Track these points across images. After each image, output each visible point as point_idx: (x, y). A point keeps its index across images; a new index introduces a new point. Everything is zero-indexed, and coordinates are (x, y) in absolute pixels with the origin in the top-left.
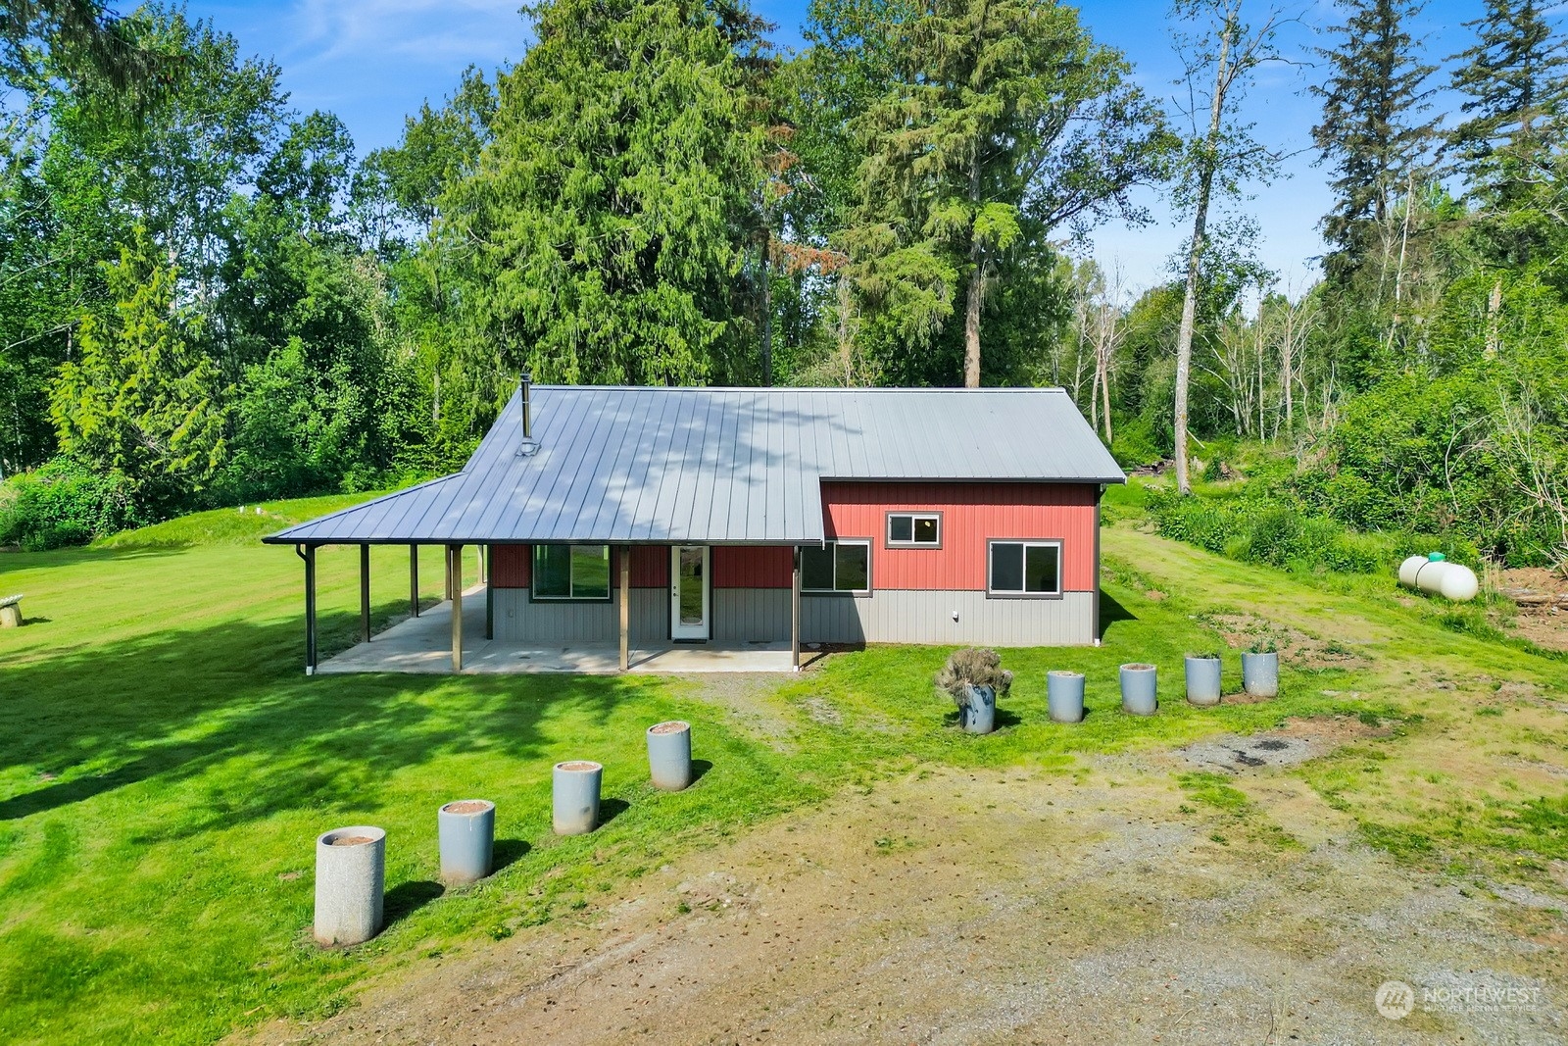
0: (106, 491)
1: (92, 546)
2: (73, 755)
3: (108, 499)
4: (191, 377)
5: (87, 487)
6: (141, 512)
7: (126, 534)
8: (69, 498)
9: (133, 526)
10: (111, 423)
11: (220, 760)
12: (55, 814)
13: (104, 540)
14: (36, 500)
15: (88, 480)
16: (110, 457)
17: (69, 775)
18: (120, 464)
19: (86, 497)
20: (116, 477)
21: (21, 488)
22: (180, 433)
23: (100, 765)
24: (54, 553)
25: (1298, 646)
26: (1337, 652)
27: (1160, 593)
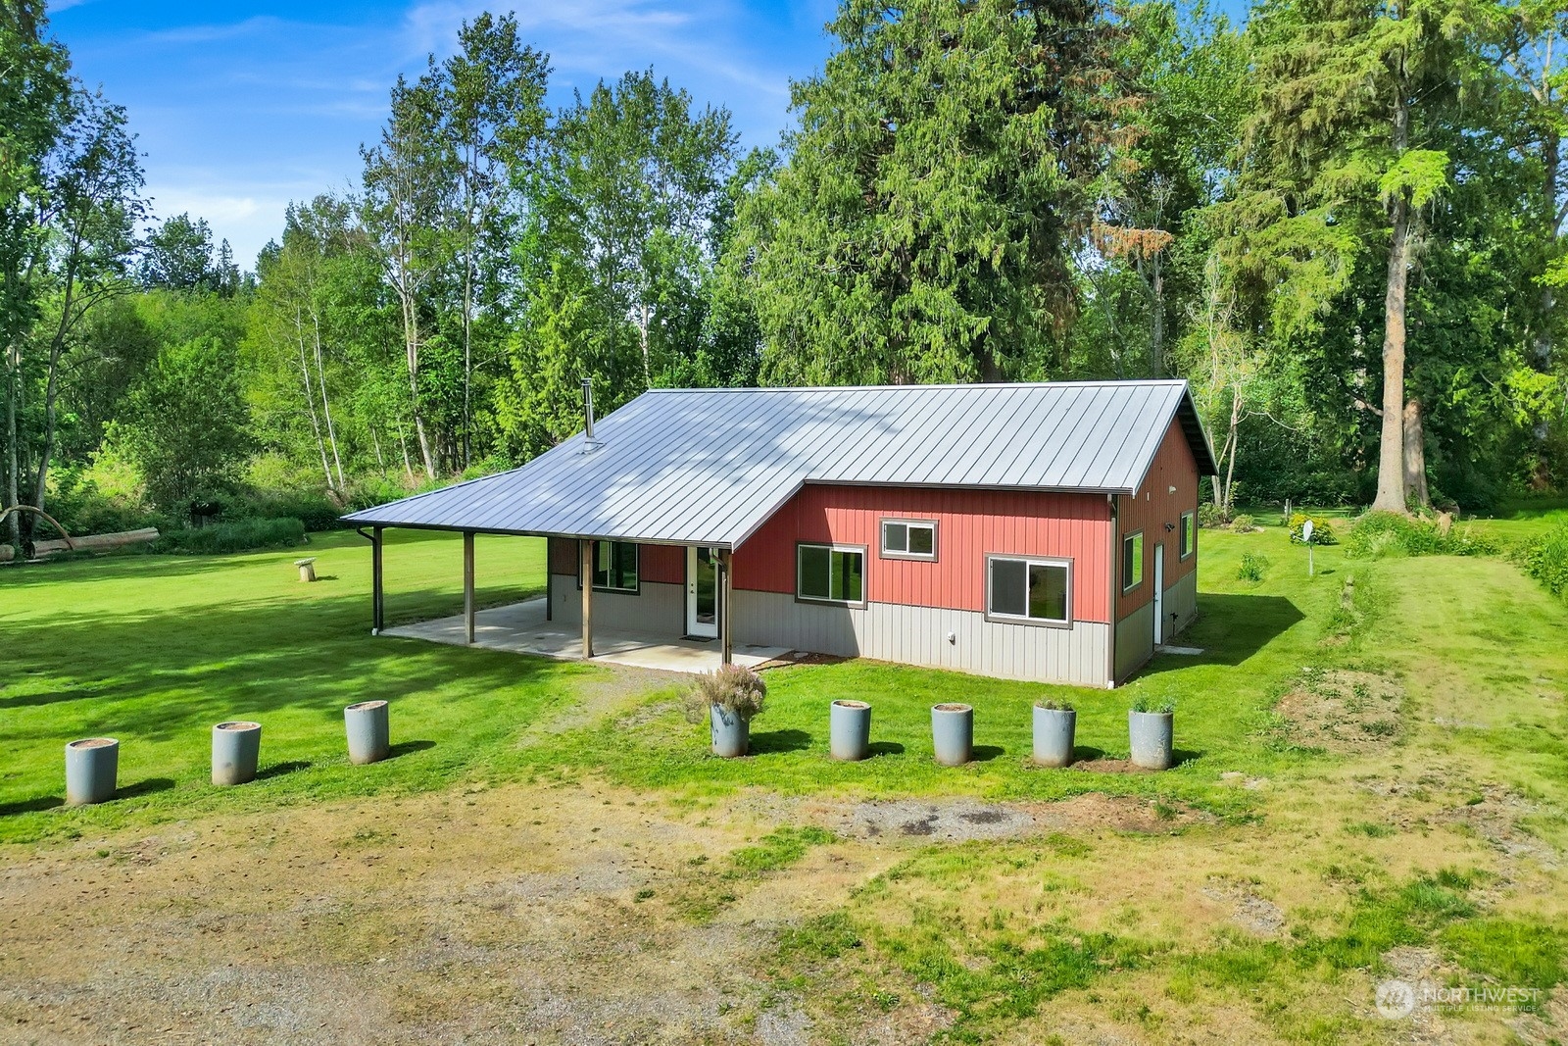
25: (1354, 717)
26: (1382, 730)
27: (1349, 638)
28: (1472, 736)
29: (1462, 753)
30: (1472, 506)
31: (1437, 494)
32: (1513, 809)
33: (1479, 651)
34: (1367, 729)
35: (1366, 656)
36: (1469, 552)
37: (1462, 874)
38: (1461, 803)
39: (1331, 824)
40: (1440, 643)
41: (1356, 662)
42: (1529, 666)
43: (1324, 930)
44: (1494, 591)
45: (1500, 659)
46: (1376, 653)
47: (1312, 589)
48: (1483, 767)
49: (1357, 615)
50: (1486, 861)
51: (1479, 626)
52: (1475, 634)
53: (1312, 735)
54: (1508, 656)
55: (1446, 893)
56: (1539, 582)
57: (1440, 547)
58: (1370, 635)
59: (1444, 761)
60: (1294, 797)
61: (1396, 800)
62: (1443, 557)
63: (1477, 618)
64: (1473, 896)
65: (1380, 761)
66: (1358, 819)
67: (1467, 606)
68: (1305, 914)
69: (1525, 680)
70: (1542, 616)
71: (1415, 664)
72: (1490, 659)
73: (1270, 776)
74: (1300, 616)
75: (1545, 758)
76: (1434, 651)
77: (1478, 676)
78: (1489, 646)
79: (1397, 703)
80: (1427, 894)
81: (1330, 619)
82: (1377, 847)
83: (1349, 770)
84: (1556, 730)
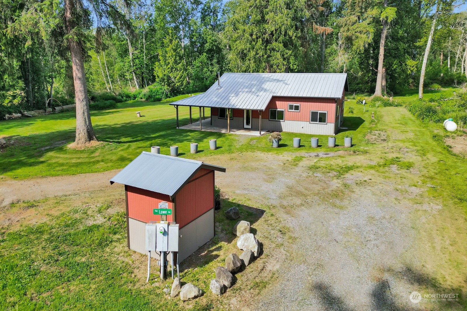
0: (164, 90)
1: (162, 102)
2: (137, 137)
3: (165, 92)
4: (180, 65)
5: (161, 89)
6: (171, 94)
7: (168, 99)
8: (158, 91)
9: (170, 97)
10: (165, 75)
11: (155, 139)
12: (130, 144)
13: (164, 100)
14: (152, 91)
15: (161, 88)
16: (165, 83)
17: (135, 139)
18: (167, 84)
19: (161, 91)
20: (166, 87)
21: (149, 89)
22: (178, 77)
23: (139, 138)
24: (154, 103)
25: (379, 138)
26: (384, 140)
27: (375, 125)
28: (399, 140)
29: (398, 143)
30: (396, 93)
31: (389, 91)
32: (406, 150)
33: (399, 127)
34: (382, 140)
35: (379, 128)
36: (397, 106)
37: (399, 157)
38: (398, 149)
39: (379, 153)
40: (392, 125)
41: (377, 129)
42: (408, 129)
43: (381, 164)
44: (402, 114)
45: (403, 128)
46: (381, 128)
47: (365, 115)
48: (401, 145)
49: (376, 120)
50: (402, 156)
51: (399, 122)
52: (398, 123)
53: (373, 141)
54: (405, 127)
55: (397, 159)
56: (411, 112)
57: (391, 105)
58: (379, 124)
59: (395, 144)
60: (373, 150)
61: (388, 149)
62: (391, 107)
63: (399, 120)
64: (400, 160)
65: (385, 144)
66: (383, 152)
67: (397, 118)
68: (378, 162)
69: (408, 132)
70: (411, 120)
71: (388, 129)
72: (401, 128)
73: (368, 147)
74: (364, 121)
75: (411, 143)
76: (391, 127)
77: (399, 131)
78: (401, 126)
79: (386, 136)
80: (395, 159)
81: (370, 121)
82: (386, 155)
83: (381, 146)
84: (412, 139)
